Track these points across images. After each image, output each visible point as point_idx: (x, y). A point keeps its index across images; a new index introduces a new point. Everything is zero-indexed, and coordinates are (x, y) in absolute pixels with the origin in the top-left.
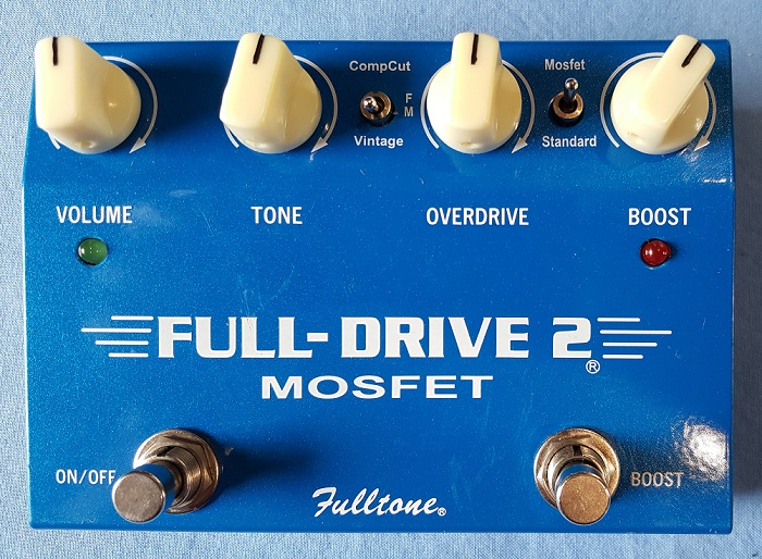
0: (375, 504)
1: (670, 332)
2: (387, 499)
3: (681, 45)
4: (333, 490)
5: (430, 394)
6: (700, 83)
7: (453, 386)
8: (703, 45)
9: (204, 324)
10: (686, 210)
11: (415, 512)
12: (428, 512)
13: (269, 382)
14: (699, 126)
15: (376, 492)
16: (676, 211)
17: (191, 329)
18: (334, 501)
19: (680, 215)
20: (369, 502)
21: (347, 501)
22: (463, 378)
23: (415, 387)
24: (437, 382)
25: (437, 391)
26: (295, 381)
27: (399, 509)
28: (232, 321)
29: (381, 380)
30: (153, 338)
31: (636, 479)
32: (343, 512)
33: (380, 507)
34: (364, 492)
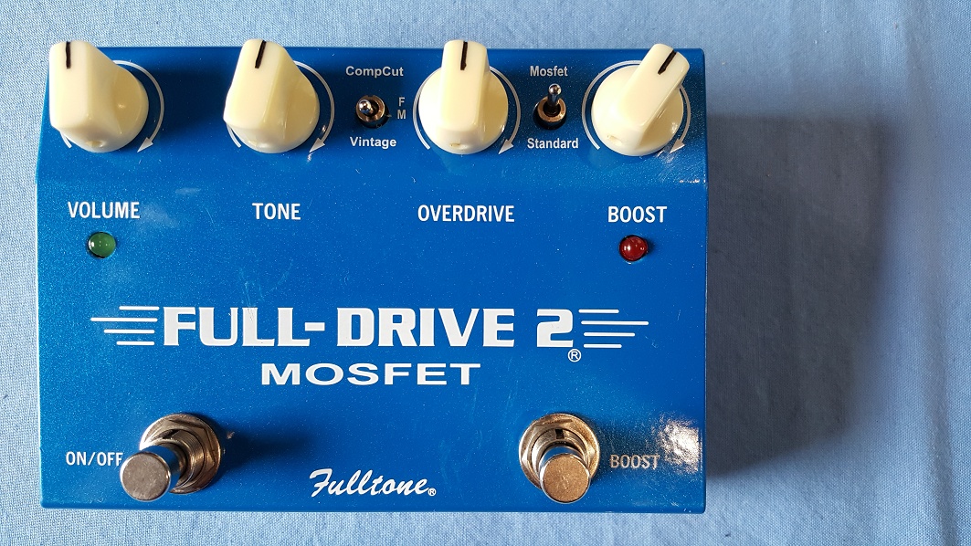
0: (369, 484)
1: (647, 323)
2: (380, 480)
3: (657, 53)
4: (329, 472)
5: (421, 381)
6: (675, 89)
7: (442, 374)
8: (678, 53)
9: (207, 314)
10: (662, 209)
11: (407, 493)
12: (419, 492)
13: (268, 370)
14: (674, 130)
15: (370, 473)
16: (653, 209)
17: (195, 318)
18: (330, 481)
19: (657, 213)
20: (363, 482)
21: (342, 482)
22: (452, 365)
23: (407, 374)
24: (428, 370)
25: (428, 378)
26: (293, 369)
27: (392, 489)
28: (234, 311)
29: (375, 368)
30: (159, 327)
31: (615, 461)
32: (339, 492)
33: (373, 487)
34: (359, 473)
